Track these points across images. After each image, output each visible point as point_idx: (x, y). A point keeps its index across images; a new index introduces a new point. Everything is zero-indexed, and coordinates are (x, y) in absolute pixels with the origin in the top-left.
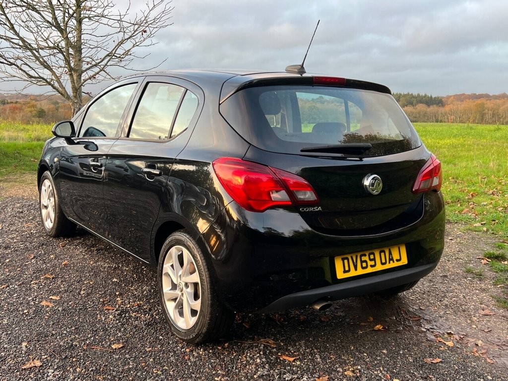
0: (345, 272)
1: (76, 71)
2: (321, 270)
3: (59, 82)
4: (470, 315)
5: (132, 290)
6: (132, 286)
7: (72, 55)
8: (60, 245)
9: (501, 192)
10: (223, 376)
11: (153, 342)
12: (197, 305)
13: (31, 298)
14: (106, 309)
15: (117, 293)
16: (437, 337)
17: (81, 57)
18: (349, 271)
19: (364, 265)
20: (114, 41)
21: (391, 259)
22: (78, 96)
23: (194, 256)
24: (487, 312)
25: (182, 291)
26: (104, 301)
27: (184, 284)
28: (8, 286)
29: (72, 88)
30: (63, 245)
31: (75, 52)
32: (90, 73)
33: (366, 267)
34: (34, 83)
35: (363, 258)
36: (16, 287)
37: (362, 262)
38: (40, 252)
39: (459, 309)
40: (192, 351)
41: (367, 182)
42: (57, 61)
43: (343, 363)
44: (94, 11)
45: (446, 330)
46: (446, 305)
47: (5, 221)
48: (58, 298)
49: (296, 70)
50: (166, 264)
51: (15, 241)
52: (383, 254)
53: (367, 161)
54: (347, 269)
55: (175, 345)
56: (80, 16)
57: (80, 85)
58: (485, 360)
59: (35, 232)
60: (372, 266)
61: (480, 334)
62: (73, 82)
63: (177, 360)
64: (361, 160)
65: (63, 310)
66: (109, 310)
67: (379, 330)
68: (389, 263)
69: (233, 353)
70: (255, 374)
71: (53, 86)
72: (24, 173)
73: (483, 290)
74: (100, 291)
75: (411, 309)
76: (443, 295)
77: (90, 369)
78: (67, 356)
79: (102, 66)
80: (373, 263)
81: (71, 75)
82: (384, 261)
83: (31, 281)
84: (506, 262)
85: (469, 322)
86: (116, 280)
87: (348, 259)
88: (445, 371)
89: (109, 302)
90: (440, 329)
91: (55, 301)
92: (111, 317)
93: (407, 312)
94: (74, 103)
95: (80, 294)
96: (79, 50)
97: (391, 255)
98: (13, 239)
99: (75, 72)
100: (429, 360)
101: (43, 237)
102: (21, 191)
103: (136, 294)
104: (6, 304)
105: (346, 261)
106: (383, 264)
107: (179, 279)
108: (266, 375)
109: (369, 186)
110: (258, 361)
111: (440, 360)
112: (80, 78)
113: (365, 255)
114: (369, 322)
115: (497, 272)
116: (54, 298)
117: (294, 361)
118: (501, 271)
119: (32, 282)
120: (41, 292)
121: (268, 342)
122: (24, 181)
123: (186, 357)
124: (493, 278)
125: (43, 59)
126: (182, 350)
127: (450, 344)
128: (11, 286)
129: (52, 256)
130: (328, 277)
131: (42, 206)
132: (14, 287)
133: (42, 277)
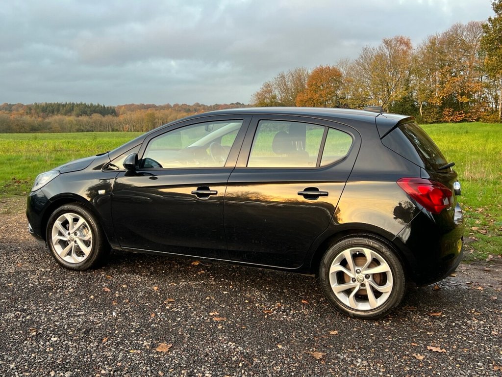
6: (245, 294)
12: (388, 288)
14: (267, 313)
23: (382, 254)
25: (362, 281)
27: (364, 276)
48: (218, 314)
50: (333, 265)
116: (214, 314)
127: (481, 289)
128: (158, 314)
131: (54, 242)
132: (162, 314)
133: (165, 302)
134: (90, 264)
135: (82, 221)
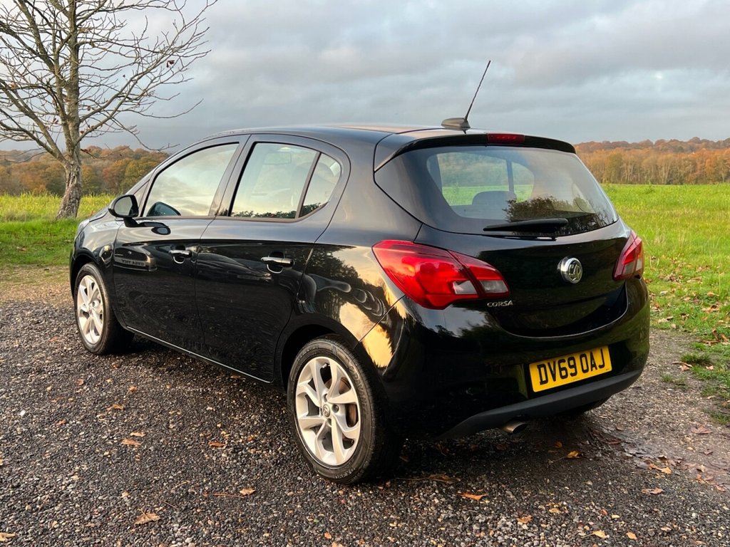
0: (542, 383)
1: (72, 119)
2: (514, 381)
3: (47, 136)
4: (682, 435)
5: (237, 420)
6: (235, 416)
7: (65, 96)
8: (113, 365)
9: (681, 276)
10: (399, 521)
11: (292, 484)
12: (354, 432)
13: (105, 437)
14: (213, 446)
15: (219, 425)
16: (648, 463)
17: (77, 99)
18: (546, 381)
19: (564, 373)
20: (124, 76)
21: (594, 366)
22: (75, 155)
23: (348, 370)
24: (701, 430)
25: (328, 415)
26: (205, 436)
27: (331, 406)
28: (67, 422)
29: (67, 144)
30: (118, 365)
31: (70, 92)
32: (92, 122)
33: (566, 376)
34: (9, 138)
35: (563, 365)
36: (78, 422)
37: (561, 369)
38: (90, 376)
39: (666, 428)
40: (346, 493)
41: (564, 267)
42: (43, 105)
43: (543, 499)
44: (97, 34)
45: (656, 455)
46: (649, 424)
47: (19, 335)
48: (142, 435)
49: (458, 125)
50: (300, 382)
51: (47, 361)
52: (584, 359)
53: (562, 240)
54: (544, 379)
55: (322, 487)
56: (76, 41)
57: (78, 139)
58: (715, 488)
59: (70, 349)
60: (572, 375)
61: (700, 458)
62: (68, 135)
63: (332, 505)
64: (554, 240)
65: (156, 449)
66: (216, 447)
67: (574, 458)
68: (592, 370)
69: (401, 494)
70: (439, 517)
71: (38, 141)
72: (15, 268)
73: (691, 403)
74: (195, 424)
75: (606, 431)
76: (641, 411)
77: (226, 521)
78: (187, 506)
79: (111, 113)
80: (573, 371)
81: (65, 125)
82: (585, 368)
83: (96, 415)
84: (712, 368)
85: (682, 443)
86: (211, 409)
87: (544, 366)
88: (670, 503)
89: (213, 437)
90: (648, 453)
91: (140, 439)
92: (223, 455)
93: (602, 435)
94: (69, 165)
95: (169, 428)
96: (75, 90)
97: (593, 359)
98: (42, 359)
99: (71, 121)
100: (647, 491)
101: (84, 356)
102: (22, 293)
103: (244, 426)
104: (76, 446)
105: (542, 369)
106: (585, 371)
107: (323, 401)
108: (452, 517)
109: (567, 272)
110: (437, 501)
111: (660, 490)
112: (78, 130)
113: (564, 361)
114: (557, 449)
115: (703, 380)
116: (137, 434)
117: (481, 500)
118: (708, 378)
119: (98, 416)
120: (117, 428)
121: (441, 479)
122: (19, 280)
123: (343, 501)
124: (700, 388)
125: (23, 103)
126: (334, 492)
127: (667, 470)
128: (71, 422)
129: (109, 381)
130: (523, 389)
131: (79, 312)
132: (75, 423)
133: (109, 409)
134: (102, 347)
135: (96, 286)
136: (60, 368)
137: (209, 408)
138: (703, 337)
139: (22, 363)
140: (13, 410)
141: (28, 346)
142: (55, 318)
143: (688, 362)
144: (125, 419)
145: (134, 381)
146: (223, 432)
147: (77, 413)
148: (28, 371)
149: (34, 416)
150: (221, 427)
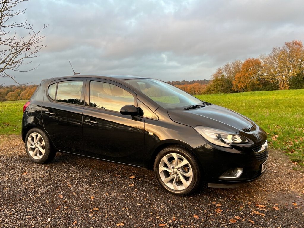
6: (153, 207)
38: (62, 192)
51: (32, 186)
95: (130, 218)
119: (90, 216)
132: (82, 222)
133: (91, 211)
136: (42, 189)
137: (138, 204)
138: (285, 151)
139: (20, 188)
140: (42, 218)
141: (13, 178)
142: (14, 162)
143: (295, 161)
144: (105, 216)
145: (86, 192)
146: (157, 217)
147: (77, 215)
148: (27, 193)
149: (57, 221)
150: (153, 214)
